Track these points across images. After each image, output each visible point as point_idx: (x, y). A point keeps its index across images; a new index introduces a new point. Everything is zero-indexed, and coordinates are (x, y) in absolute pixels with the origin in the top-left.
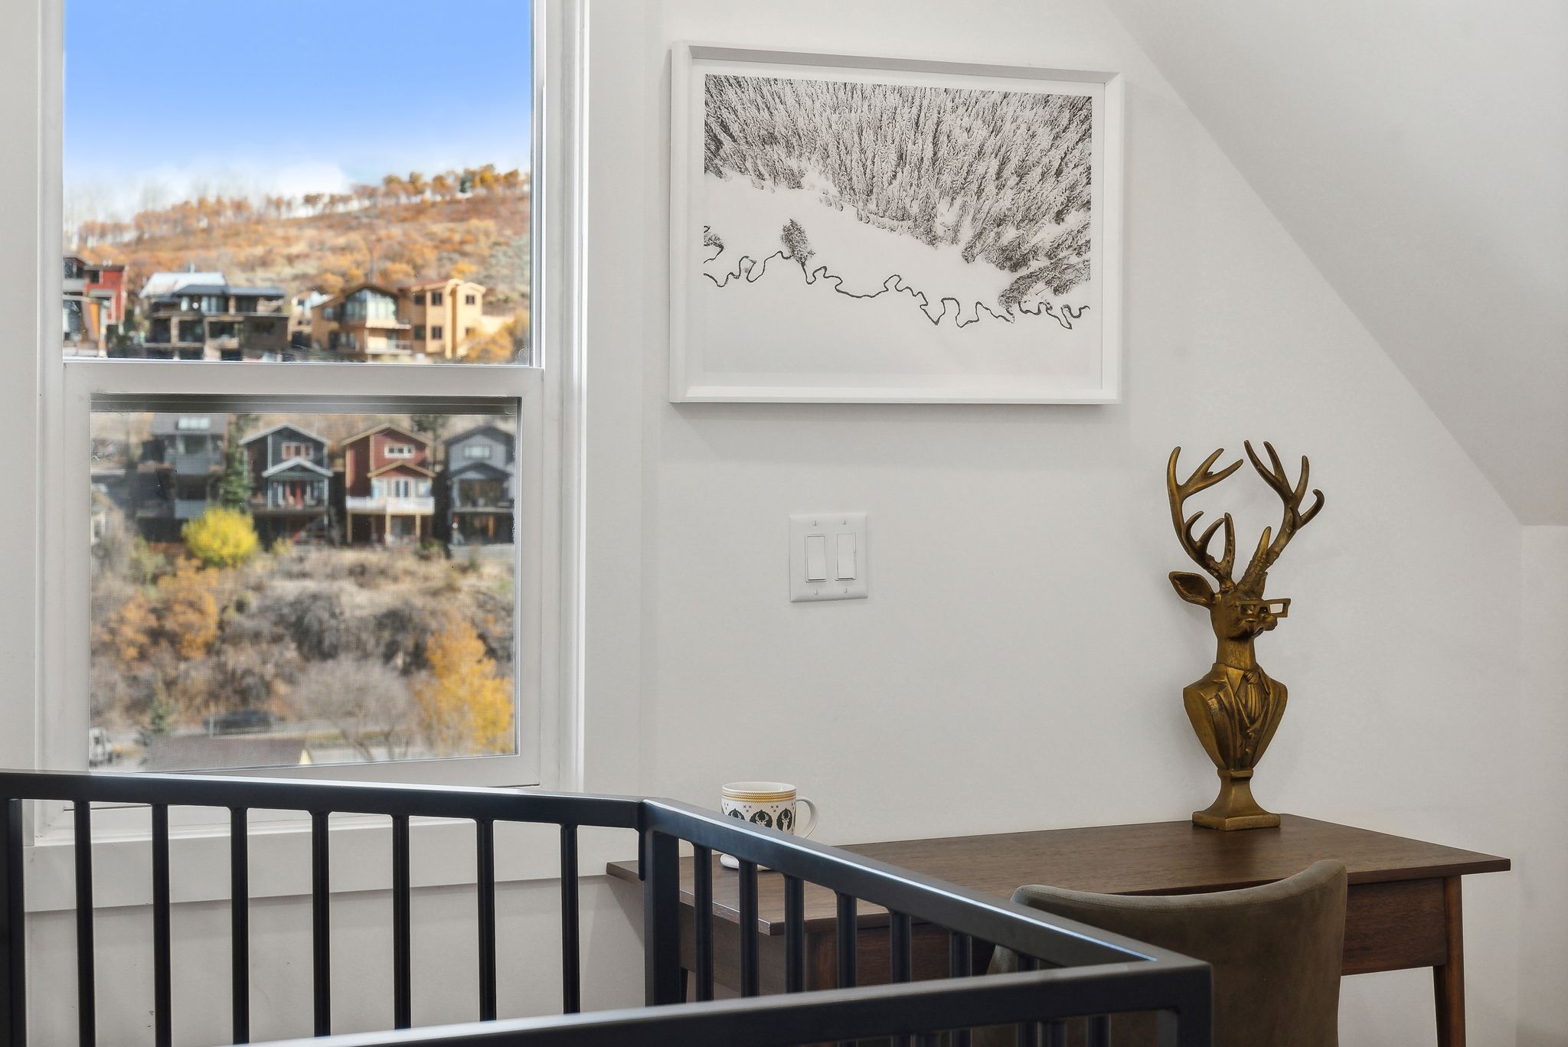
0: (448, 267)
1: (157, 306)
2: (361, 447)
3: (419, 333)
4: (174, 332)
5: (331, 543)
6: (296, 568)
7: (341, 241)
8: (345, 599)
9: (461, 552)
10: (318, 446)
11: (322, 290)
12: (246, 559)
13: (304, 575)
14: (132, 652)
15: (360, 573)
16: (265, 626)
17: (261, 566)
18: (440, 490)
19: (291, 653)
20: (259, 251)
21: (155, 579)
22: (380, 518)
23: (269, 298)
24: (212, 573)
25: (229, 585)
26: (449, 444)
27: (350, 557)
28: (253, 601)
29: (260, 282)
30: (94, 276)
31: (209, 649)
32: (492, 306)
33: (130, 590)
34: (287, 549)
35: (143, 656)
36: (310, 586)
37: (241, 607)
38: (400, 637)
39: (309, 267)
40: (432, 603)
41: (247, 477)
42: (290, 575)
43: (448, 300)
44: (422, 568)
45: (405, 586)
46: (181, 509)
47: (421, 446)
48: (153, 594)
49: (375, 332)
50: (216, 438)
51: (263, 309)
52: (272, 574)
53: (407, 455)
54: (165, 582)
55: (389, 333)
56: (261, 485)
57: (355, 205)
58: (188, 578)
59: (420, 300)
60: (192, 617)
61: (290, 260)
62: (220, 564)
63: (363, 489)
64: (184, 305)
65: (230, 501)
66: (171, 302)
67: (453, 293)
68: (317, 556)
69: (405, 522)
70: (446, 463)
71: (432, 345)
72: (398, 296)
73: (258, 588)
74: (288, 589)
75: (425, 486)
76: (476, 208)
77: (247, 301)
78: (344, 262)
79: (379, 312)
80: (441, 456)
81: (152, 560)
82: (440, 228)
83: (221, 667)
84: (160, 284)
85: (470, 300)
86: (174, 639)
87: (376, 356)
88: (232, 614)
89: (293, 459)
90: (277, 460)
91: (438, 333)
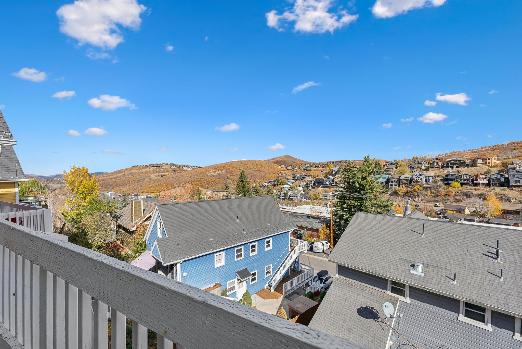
0: (491, 156)
1: (447, 162)
2: (477, 176)
3: (486, 163)
4: (450, 164)
5: (471, 186)
6: (466, 189)
7: (474, 154)
8: (473, 192)
9: (492, 187)
10: (470, 176)
11: (471, 159)
12: (459, 187)
13: (467, 189)
14: (443, 196)
15: (476, 190)
16: (461, 194)
17: (461, 188)
18: (489, 180)
19: (465, 197)
20: (462, 156)
21: (446, 189)
22: (479, 184)
23: (463, 160)
24: (454, 189)
25: (456, 190)
26: (490, 175)
27: (474, 188)
28: (460, 192)
29: (462, 159)
30: (440, 159)
31: (453, 196)
32: (498, 160)
33: (443, 190)
34: (465, 186)
35: (444, 196)
36: (468, 190)
37: (458, 192)
38: (482, 197)
39: (469, 157)
40: (487, 193)
41: (459, 179)
42: (465, 189)
43: (491, 159)
44: (486, 189)
45: (483, 191)
46: (450, 182)
47: (486, 175)
48: (446, 190)
49: (479, 163)
50: (455, 175)
51: (462, 161)
52: (462, 189)
53: (484, 176)
54: (448, 189)
55: (481, 163)
56: (461, 180)
57: (476, 150)
58: (451, 189)
59: (486, 159)
60: (451, 193)
61: (466, 157)
62: (455, 188)
63: (477, 180)
64: (451, 162)
65: (457, 181)
66: (450, 161)
67: (492, 158)
68: (469, 187)
69: (483, 184)
70: (490, 178)
71: (488, 164)
72: (483, 159)
73: (460, 190)
74: (465, 191)
75: (487, 180)
76: (496, 149)
77: (460, 161)
78: (474, 156)
79: (480, 161)
80: (489, 177)
81: (446, 187)
82: (490, 152)
83: (455, 198)
84: (448, 160)
85: (495, 159)
86: (449, 195)
87: (479, 166)
88: (457, 193)
89: (465, 177)
90: (463, 177)
91: (489, 163)
